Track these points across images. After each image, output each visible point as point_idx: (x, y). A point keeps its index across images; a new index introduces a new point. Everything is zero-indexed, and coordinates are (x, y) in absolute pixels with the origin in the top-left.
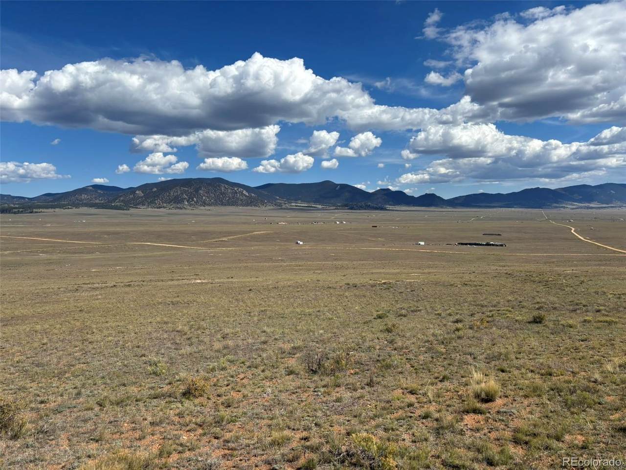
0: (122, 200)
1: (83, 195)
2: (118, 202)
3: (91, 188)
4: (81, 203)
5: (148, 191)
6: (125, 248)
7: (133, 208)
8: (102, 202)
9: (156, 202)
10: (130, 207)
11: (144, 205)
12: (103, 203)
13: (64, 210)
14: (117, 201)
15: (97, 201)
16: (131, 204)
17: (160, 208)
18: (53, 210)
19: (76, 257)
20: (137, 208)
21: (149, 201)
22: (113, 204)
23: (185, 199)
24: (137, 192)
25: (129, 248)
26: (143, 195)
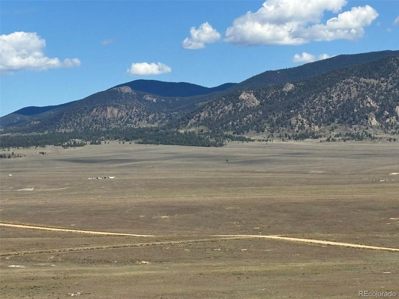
0: (205, 119)
1: (109, 110)
2: (195, 125)
3: (128, 90)
4: (104, 129)
5: (272, 92)
6: (212, 249)
7: (232, 138)
8: (156, 125)
9: (293, 121)
10: (227, 137)
11: (260, 130)
12: (157, 130)
13: (66, 150)
14: (193, 121)
15: (144, 125)
16: (226, 129)
17: (303, 137)
18: (40, 149)
19: (93, 272)
20: (243, 139)
21: (275, 119)
22: (182, 131)
23: (372, 109)
24: (243, 96)
25: (223, 249)
26: (257, 102)
